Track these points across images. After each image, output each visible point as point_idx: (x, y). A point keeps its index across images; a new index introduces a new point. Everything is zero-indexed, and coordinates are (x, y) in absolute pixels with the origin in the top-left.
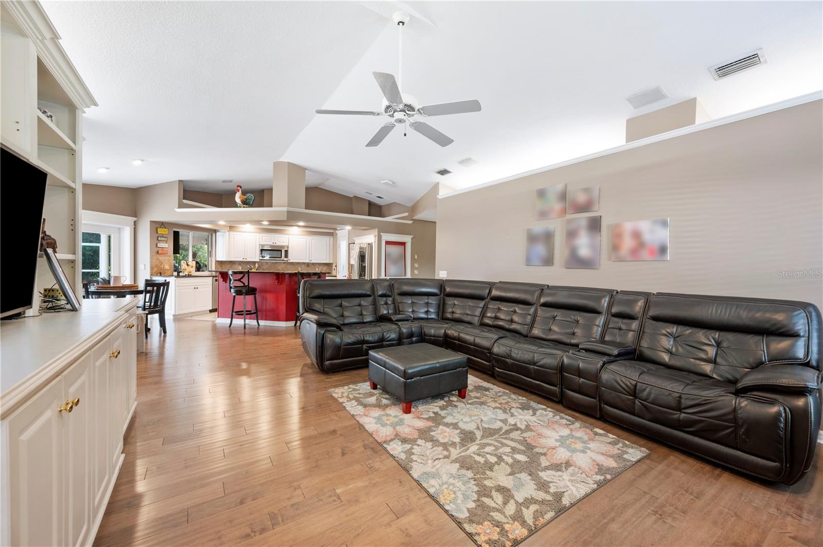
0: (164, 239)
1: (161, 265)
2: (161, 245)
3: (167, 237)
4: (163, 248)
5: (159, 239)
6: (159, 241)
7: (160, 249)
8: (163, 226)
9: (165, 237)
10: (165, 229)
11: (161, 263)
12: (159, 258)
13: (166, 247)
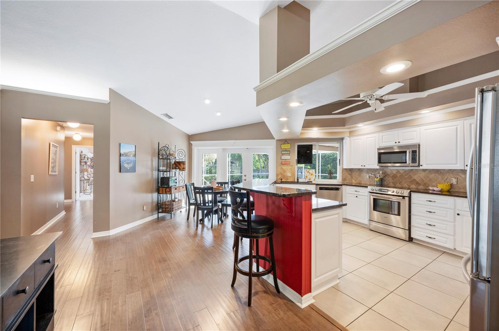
0: (287, 152)
1: (285, 173)
2: (284, 157)
3: (290, 151)
4: (286, 159)
5: (283, 152)
6: (283, 154)
7: (283, 160)
8: (286, 142)
9: (288, 151)
10: (288, 145)
11: (285, 171)
12: (283, 167)
13: (288, 159)
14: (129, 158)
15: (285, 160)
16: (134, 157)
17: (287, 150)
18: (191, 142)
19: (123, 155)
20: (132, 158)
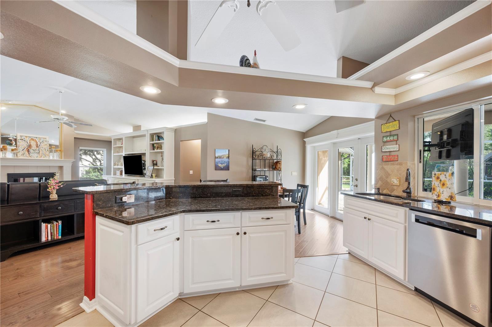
0: (392, 138)
1: (387, 177)
2: (387, 148)
3: (398, 135)
4: (390, 152)
5: (385, 139)
6: (384, 142)
8: (391, 119)
9: (394, 135)
10: (394, 123)
11: (388, 175)
12: (385, 167)
13: (395, 150)
14: (223, 160)
15: (388, 154)
16: (228, 159)
17: (393, 133)
18: (305, 140)
19: (217, 157)
20: (226, 160)
